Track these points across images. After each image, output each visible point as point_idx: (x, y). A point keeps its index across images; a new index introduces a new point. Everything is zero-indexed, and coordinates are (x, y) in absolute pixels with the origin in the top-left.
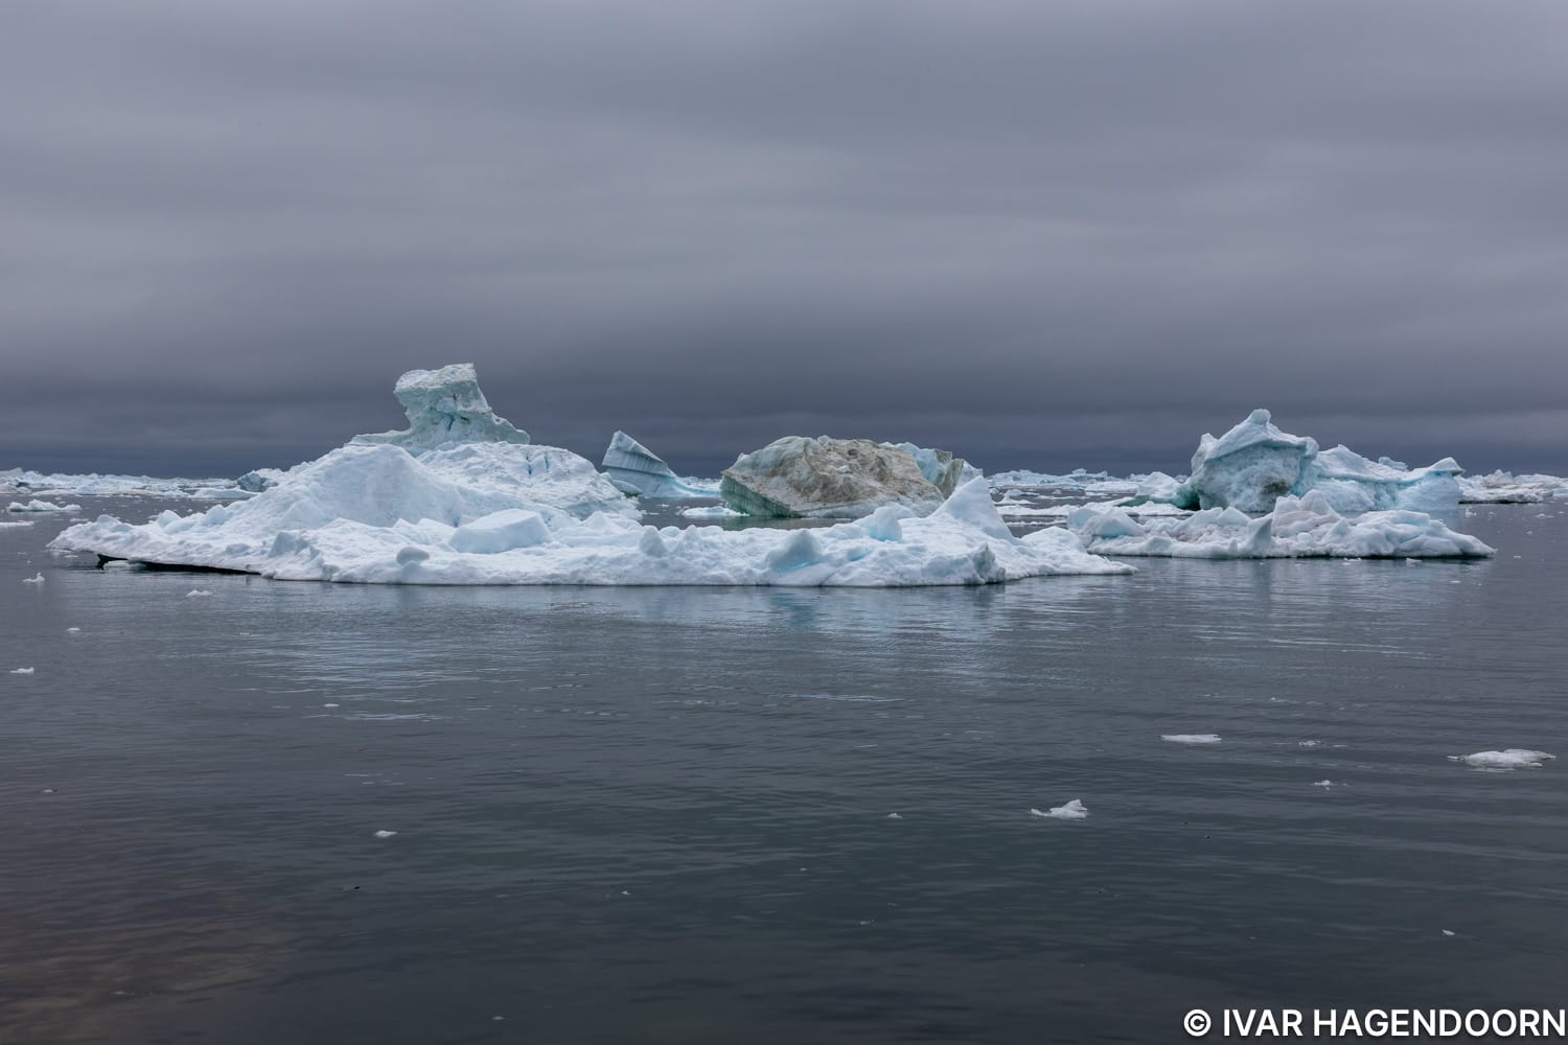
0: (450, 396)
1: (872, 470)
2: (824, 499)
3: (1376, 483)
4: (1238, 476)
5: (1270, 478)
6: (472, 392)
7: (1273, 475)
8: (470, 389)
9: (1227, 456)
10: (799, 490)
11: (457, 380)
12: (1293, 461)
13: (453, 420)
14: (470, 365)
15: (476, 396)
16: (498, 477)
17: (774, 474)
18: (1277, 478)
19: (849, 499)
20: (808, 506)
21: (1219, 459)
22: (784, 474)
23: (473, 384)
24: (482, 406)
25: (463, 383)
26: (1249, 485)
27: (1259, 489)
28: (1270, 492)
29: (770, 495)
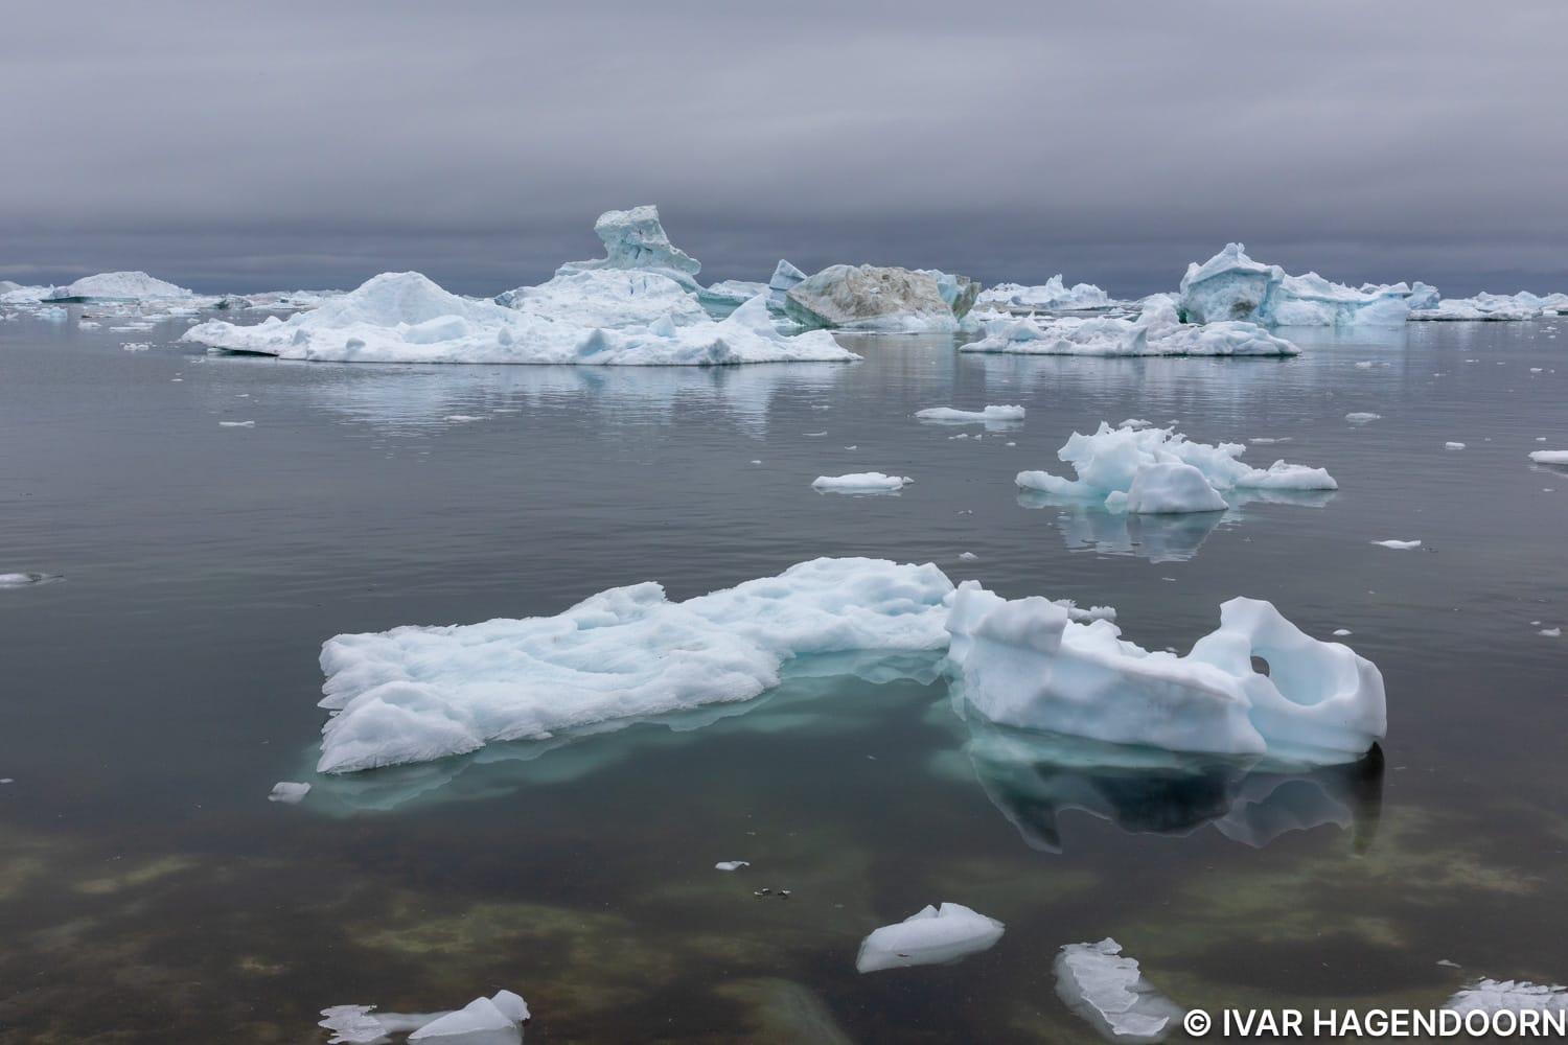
0: (635, 231)
1: (898, 291)
2: (857, 313)
3: (1339, 303)
4: (1213, 297)
5: (1238, 299)
6: (654, 229)
7: (1241, 296)
8: (652, 226)
9: (1205, 280)
10: (839, 306)
11: (643, 219)
12: (1259, 285)
13: (639, 251)
14: (654, 207)
15: (658, 231)
16: (606, 296)
17: (823, 294)
18: (1243, 298)
19: (876, 314)
20: (845, 319)
21: (1199, 283)
22: (830, 294)
23: (655, 222)
24: (662, 239)
25: (647, 221)
26: (1222, 304)
27: (1229, 307)
28: (1238, 310)
29: (818, 310)
